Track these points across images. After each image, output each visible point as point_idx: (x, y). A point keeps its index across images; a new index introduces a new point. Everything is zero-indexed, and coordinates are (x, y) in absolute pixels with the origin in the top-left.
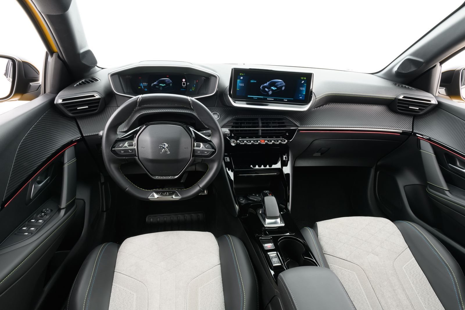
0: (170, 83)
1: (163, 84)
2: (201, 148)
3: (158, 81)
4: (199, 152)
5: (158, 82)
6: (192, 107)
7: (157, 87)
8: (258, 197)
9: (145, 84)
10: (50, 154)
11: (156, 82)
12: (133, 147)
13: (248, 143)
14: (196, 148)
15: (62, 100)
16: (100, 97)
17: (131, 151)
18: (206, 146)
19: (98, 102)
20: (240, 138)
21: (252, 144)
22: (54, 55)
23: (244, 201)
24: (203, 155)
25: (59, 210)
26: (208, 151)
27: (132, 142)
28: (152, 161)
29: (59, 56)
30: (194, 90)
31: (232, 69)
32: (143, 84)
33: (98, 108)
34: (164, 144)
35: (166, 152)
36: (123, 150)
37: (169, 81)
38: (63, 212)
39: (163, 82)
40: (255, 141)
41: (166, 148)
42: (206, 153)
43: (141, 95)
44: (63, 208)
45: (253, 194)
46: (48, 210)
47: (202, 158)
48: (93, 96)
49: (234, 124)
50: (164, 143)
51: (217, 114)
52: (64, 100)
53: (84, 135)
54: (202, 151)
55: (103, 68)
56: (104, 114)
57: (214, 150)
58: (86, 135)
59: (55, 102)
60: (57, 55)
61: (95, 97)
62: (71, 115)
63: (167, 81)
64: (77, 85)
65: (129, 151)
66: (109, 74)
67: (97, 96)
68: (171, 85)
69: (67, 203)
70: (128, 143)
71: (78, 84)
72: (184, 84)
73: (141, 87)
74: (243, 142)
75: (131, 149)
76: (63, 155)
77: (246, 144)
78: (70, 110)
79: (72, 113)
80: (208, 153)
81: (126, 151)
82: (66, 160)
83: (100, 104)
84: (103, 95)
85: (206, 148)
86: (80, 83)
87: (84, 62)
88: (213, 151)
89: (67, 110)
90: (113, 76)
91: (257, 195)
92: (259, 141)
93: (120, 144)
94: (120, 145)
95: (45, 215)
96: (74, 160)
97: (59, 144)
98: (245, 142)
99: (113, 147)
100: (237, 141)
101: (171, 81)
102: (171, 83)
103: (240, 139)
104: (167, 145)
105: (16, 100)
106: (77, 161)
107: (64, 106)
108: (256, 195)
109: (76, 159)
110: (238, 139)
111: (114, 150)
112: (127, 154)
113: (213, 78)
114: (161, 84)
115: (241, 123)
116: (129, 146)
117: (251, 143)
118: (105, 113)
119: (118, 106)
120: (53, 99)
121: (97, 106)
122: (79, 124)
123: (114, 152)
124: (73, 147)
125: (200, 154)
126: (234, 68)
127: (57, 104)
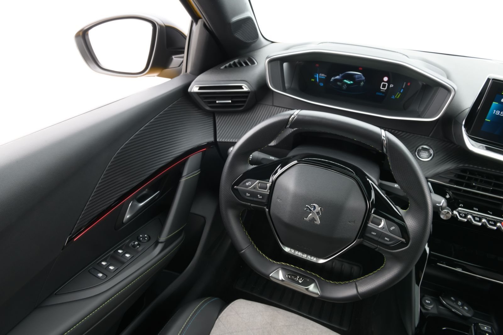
0: (361, 81)
1: (350, 80)
2: (380, 226)
3: (342, 75)
4: (374, 233)
5: (342, 77)
6: (385, 150)
7: (339, 83)
8: (459, 306)
9: (323, 75)
10: (164, 163)
11: (339, 75)
12: (266, 190)
13: (474, 221)
14: (370, 225)
15: (198, 88)
16: (249, 90)
17: (261, 197)
18: (392, 229)
19: (247, 97)
20: (461, 207)
21: (484, 226)
22: (200, 22)
23: (431, 306)
24: (380, 240)
25: (157, 243)
26: (391, 239)
27: (267, 184)
28: (288, 226)
29: (205, 25)
30: (398, 97)
31: (489, 80)
32: (319, 76)
33: (245, 104)
34: (314, 206)
35: (313, 220)
36: (249, 192)
37: (361, 78)
38: (160, 247)
39: (351, 77)
40: (492, 221)
41: (316, 213)
42: (386, 240)
43: (299, 111)
44: (161, 242)
45: (452, 298)
46: (146, 237)
47: (376, 246)
48: (241, 87)
49: (455, 176)
50: (314, 204)
51: (429, 152)
52: (201, 88)
53: (218, 140)
54: (380, 234)
55: (273, 42)
56: (252, 113)
57: (404, 240)
58: (221, 140)
59: (189, 90)
60: (203, 23)
61: (243, 89)
62: (208, 108)
63: (357, 76)
64: (226, 67)
65: (259, 196)
66: (267, 58)
67: (245, 89)
68: (362, 84)
69: (168, 235)
70: (259, 183)
71: (227, 65)
72: (384, 86)
73: (315, 79)
74: (465, 217)
75: (261, 194)
76: (184, 164)
77: (469, 222)
78: (208, 102)
79: (210, 107)
80: (390, 241)
81: (254, 194)
82: (185, 173)
83: (248, 100)
84: (254, 88)
85: (391, 231)
86: (230, 64)
87: (239, 35)
88: (402, 242)
89: (205, 102)
90: (273, 63)
91: (460, 303)
92: (498, 224)
93: (247, 182)
94: (247, 184)
95: (138, 244)
96: (197, 173)
97: (180, 150)
98: (469, 216)
99: (237, 183)
100: (452, 211)
101: (364, 78)
102: (364, 81)
103: (460, 209)
104: (318, 209)
105: (154, 76)
106: (200, 176)
107: (200, 96)
108: (456, 302)
109: (201, 171)
110: (457, 208)
111: (237, 189)
112: (255, 199)
113: (442, 90)
114: (346, 80)
115: (470, 179)
116: (259, 188)
117: (480, 224)
118: (254, 112)
119: (273, 105)
120: (188, 85)
121: (244, 102)
122: (217, 121)
123: (236, 191)
124: (201, 153)
125: (376, 238)
126: (493, 79)
127: (191, 93)
